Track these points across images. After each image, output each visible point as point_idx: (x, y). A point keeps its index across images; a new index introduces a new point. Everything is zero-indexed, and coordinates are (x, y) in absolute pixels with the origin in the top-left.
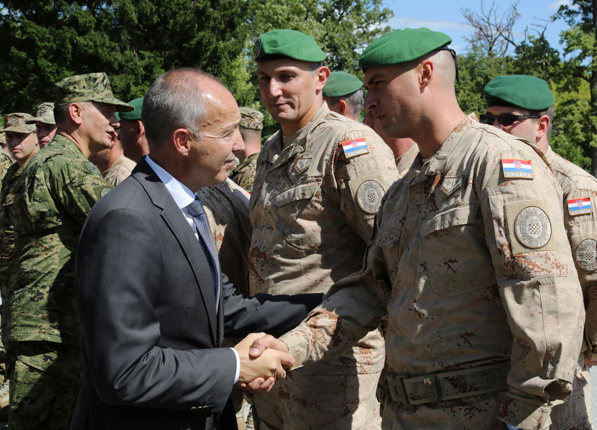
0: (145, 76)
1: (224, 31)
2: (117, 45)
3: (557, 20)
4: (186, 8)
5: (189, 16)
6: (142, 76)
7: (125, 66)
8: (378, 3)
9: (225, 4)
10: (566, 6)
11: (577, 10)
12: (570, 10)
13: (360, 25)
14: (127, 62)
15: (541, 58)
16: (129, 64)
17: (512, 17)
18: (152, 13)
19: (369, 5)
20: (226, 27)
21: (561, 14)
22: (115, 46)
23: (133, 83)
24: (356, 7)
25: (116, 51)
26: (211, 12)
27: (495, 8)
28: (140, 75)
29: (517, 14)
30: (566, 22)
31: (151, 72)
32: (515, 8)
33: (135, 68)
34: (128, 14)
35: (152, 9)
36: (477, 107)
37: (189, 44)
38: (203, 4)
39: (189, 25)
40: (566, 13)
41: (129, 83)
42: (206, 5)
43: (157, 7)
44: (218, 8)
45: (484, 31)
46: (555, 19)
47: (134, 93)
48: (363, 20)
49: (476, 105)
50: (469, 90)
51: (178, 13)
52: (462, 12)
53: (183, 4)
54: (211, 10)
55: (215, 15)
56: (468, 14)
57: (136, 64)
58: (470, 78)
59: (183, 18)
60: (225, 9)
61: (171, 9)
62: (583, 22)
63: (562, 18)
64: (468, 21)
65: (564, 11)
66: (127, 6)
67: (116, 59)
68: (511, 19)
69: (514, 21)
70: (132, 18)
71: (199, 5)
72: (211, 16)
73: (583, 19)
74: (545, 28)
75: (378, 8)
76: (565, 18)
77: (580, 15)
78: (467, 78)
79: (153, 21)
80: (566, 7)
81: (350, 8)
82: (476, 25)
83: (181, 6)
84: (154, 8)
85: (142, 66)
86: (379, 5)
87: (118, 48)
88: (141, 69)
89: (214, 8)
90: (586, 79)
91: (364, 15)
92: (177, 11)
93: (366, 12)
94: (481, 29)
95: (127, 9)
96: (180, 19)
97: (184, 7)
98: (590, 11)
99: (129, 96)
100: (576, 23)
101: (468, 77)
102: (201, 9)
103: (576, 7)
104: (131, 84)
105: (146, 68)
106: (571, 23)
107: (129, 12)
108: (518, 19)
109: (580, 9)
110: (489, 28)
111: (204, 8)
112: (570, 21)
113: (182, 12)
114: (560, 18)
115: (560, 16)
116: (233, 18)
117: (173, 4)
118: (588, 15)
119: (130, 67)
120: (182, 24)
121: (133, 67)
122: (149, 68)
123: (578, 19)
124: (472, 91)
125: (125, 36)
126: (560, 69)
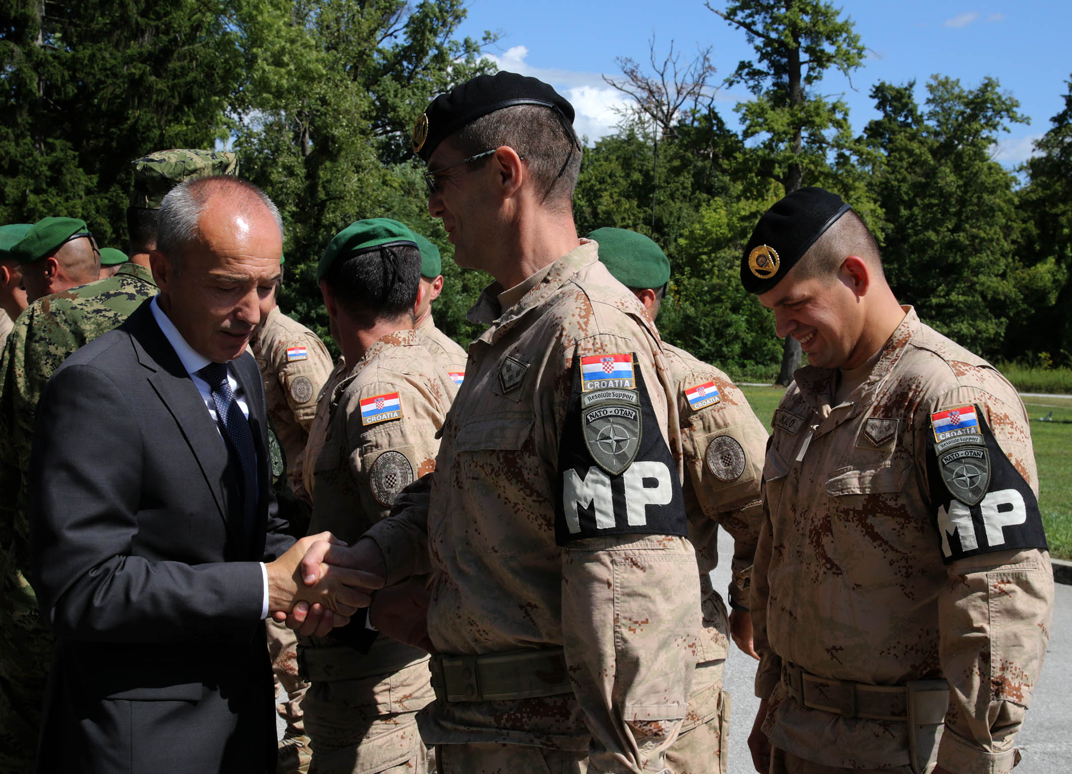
0: (51, 177)
1: (179, 108)
2: (10, 131)
3: (735, 86)
4: (115, 76)
5: (120, 87)
6: (46, 177)
7: (20, 163)
8: (474, 50)
9: (175, 70)
10: (749, 62)
11: (765, 70)
12: (754, 70)
13: (442, 87)
14: (23, 157)
15: (708, 146)
16: (27, 160)
17: (701, 72)
18: (64, 84)
19: (458, 54)
20: (182, 102)
21: (740, 75)
22: (7, 133)
23: (31, 191)
24: (436, 56)
25: (9, 141)
26: (152, 82)
27: (674, 58)
28: (43, 178)
29: (710, 67)
30: (749, 87)
31: (60, 172)
32: (706, 59)
33: (35, 166)
34: (26, 83)
35: (63, 76)
36: (630, 222)
37: (119, 129)
38: (140, 69)
39: (119, 101)
40: (747, 74)
41: (25, 191)
42: (144, 72)
43: (71, 73)
44: (164, 75)
45: (656, 95)
46: (731, 84)
47: (32, 206)
48: (449, 79)
49: (629, 219)
50: (620, 194)
51: (103, 82)
52: (620, 64)
53: (110, 69)
54: (153, 78)
55: (160, 86)
56: (629, 67)
57: (37, 161)
58: (623, 175)
59: (111, 89)
60: (175, 77)
61: (94, 76)
62: (776, 88)
63: (742, 81)
64: (629, 79)
65: (746, 70)
66: (23, 72)
67: (7, 153)
68: (700, 76)
69: (704, 79)
70: (31, 90)
71: (133, 71)
72: (152, 87)
73: (774, 85)
74: (713, 99)
75: (473, 58)
76: (746, 82)
77: (769, 78)
78: (617, 175)
79: (66, 94)
80: (750, 65)
81: (426, 60)
82: (643, 85)
83: (109, 72)
84: (66, 73)
85: (45, 164)
86: (476, 53)
87: (11, 136)
88: (45, 168)
89: (158, 76)
90: (777, 178)
91: (450, 69)
92: (103, 79)
93: (454, 65)
94: (651, 92)
95: (24, 75)
96: (107, 93)
97: (112, 73)
98: (785, 72)
99: (25, 209)
100: (764, 90)
101: (619, 172)
102: (137, 77)
103: (763, 66)
104: (28, 192)
105: (51, 167)
106: (756, 90)
107: (28, 81)
108: (711, 75)
109: (769, 68)
110: (664, 91)
111: (142, 77)
112: (754, 87)
113: (109, 81)
114: (738, 82)
115: (739, 79)
116: (192, 88)
117: (96, 69)
118: (781, 78)
119: (28, 164)
120: (110, 99)
121: (32, 165)
122: (57, 167)
123: (767, 83)
124: (624, 196)
125: (23, 118)
126: (737, 163)
